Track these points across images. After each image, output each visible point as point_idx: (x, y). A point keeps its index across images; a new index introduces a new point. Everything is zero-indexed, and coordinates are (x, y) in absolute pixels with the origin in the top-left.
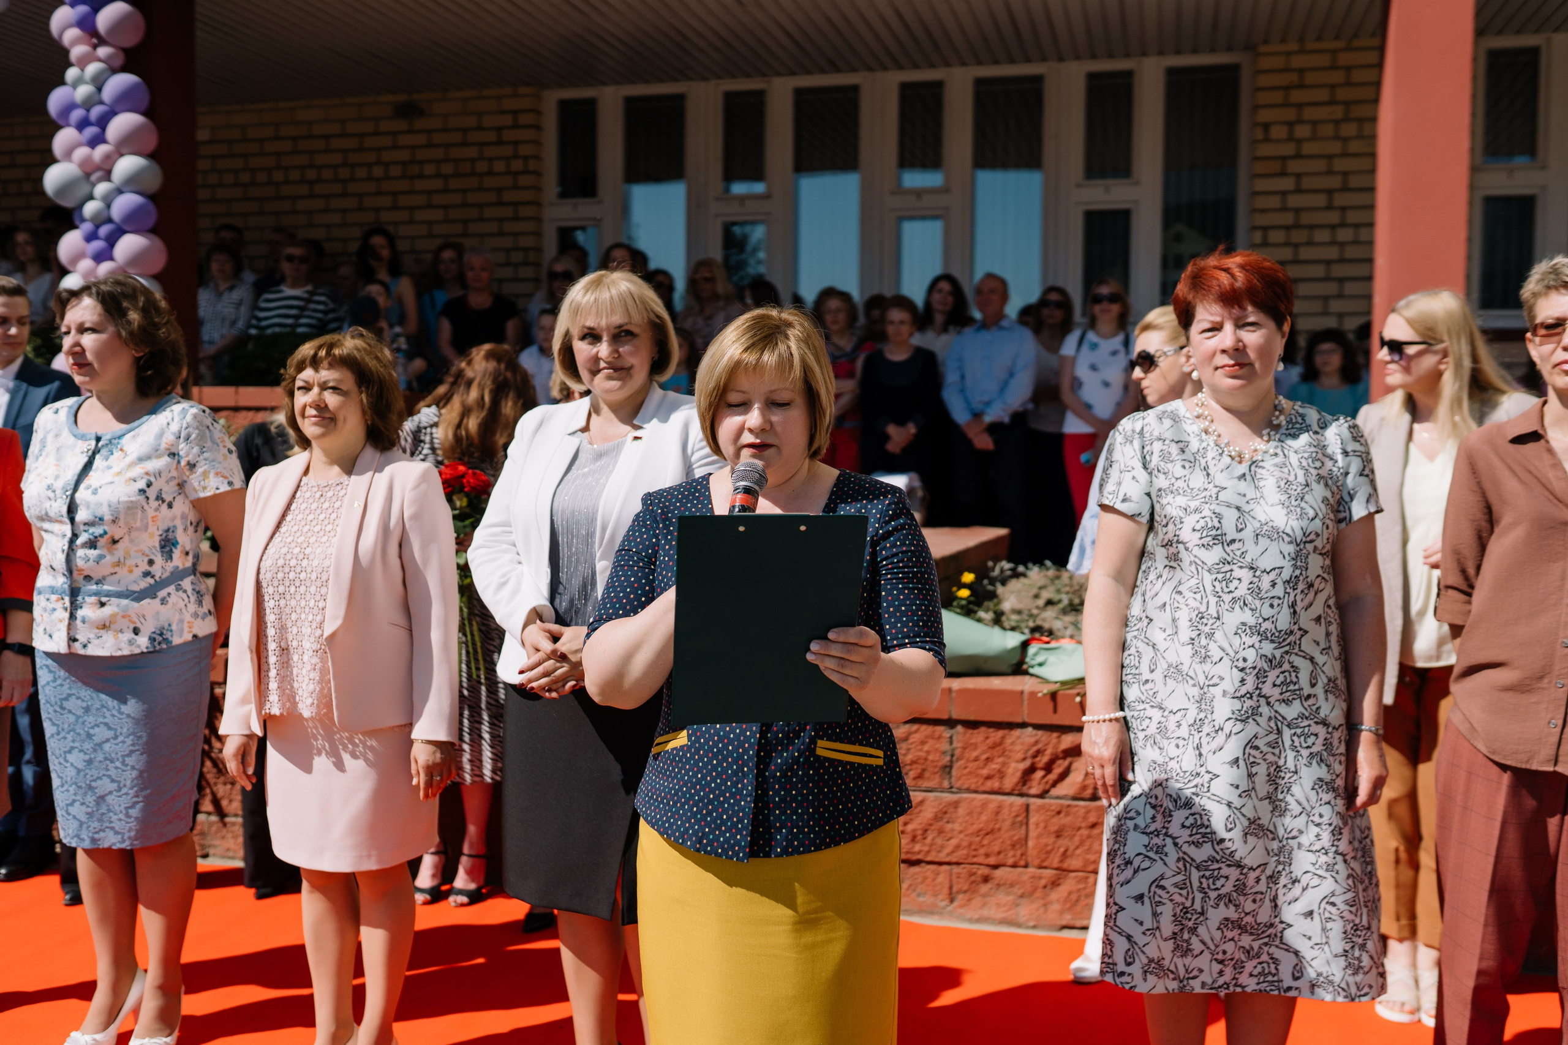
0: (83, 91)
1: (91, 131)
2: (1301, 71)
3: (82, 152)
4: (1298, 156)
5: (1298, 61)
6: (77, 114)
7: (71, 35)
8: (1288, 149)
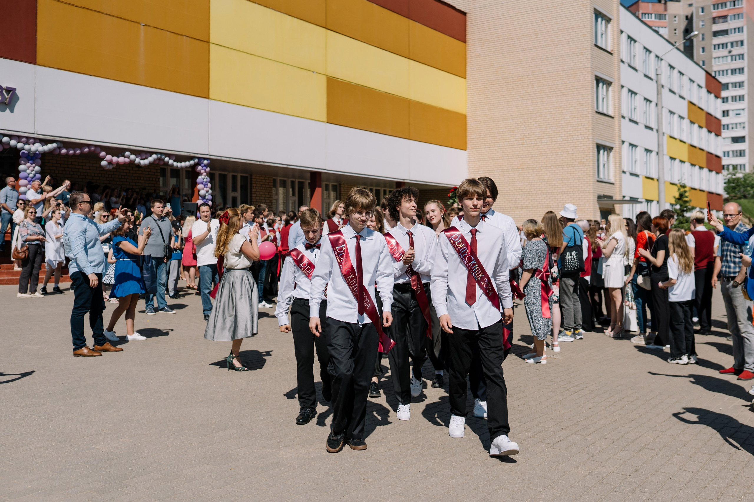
0: (205, 180)
1: (206, 186)
2: (257, 179)
3: (205, 189)
4: (257, 191)
5: (257, 178)
6: (204, 183)
7: (202, 171)
8: (255, 190)
